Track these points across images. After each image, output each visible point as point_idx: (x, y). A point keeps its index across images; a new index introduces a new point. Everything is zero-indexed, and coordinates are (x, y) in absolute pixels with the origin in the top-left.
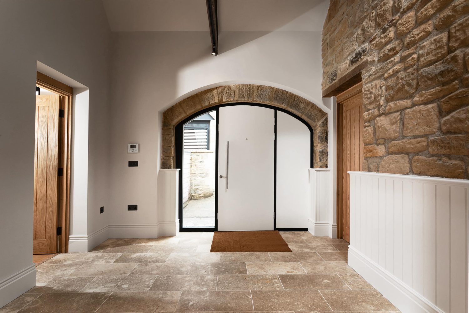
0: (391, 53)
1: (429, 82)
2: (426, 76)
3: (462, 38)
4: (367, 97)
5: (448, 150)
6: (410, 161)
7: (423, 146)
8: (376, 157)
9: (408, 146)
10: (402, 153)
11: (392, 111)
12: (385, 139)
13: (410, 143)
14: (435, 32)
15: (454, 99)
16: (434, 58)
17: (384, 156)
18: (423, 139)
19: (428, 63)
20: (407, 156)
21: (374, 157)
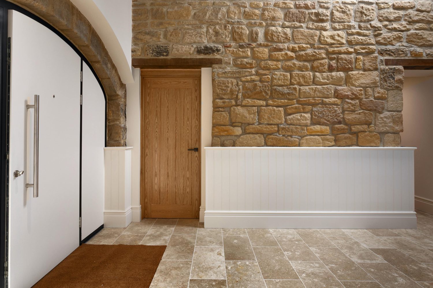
0: (248, 66)
1: (280, 96)
2: (279, 91)
3: (298, 81)
4: (221, 88)
5: (291, 133)
6: (265, 138)
7: (275, 130)
8: (232, 135)
9: (265, 129)
10: (259, 134)
11: (249, 105)
12: (242, 123)
13: (266, 128)
14: (282, 70)
15: (294, 108)
16: (282, 83)
17: (241, 135)
18: (275, 126)
19: (279, 85)
20: (262, 135)
21: (228, 135)
